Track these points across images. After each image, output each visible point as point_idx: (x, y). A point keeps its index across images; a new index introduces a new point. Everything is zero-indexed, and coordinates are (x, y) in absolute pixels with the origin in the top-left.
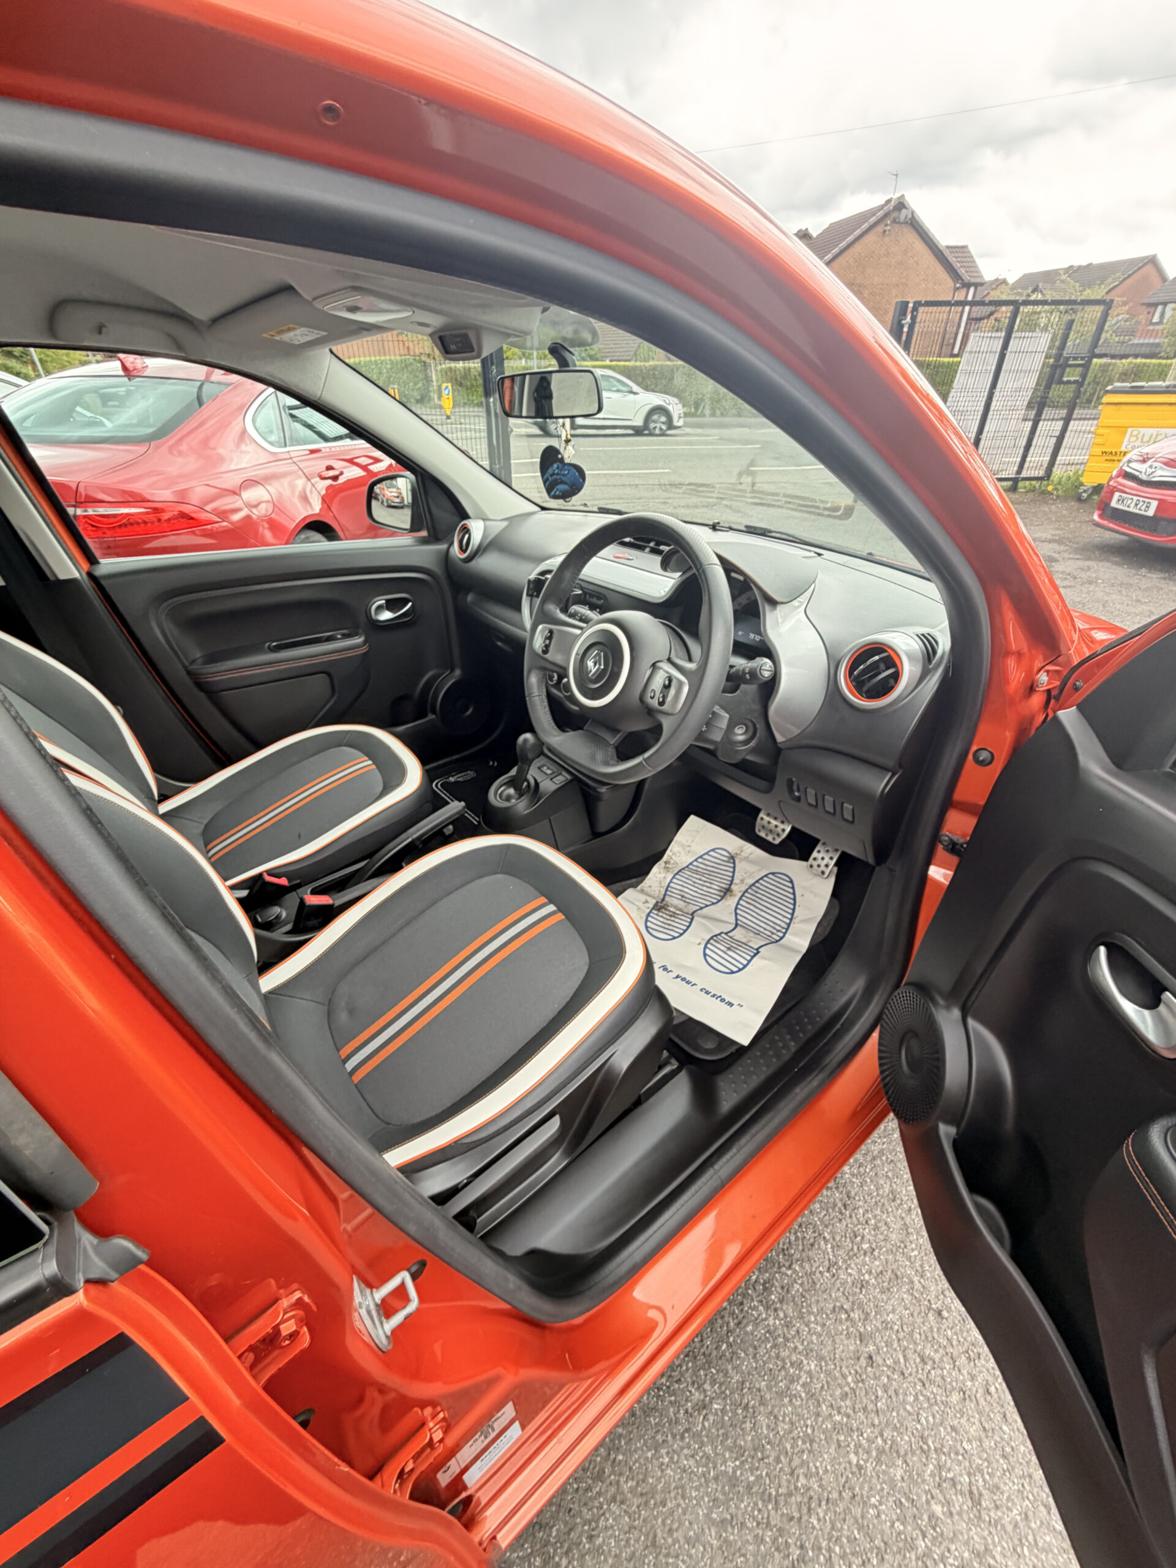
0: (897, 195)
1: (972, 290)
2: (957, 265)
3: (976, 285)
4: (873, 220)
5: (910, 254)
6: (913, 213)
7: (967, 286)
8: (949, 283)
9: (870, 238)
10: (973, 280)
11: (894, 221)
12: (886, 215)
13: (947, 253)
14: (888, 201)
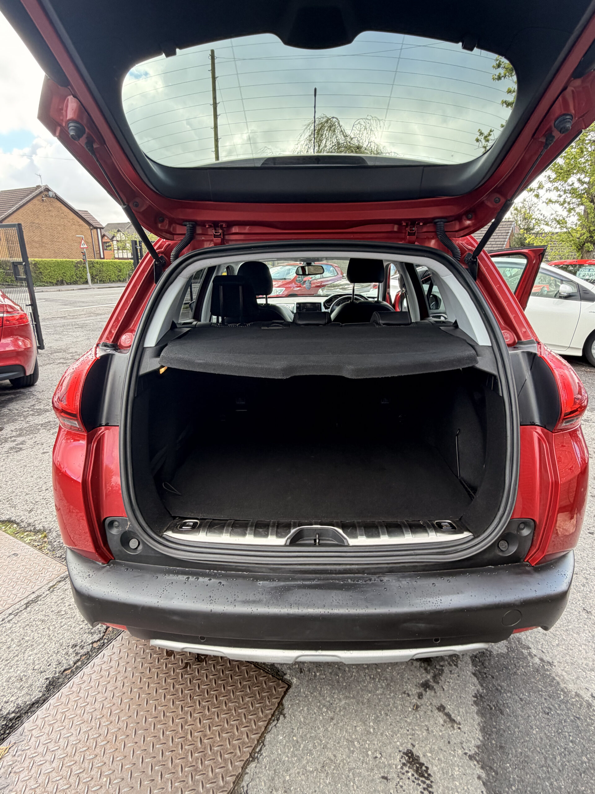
0: (43, 184)
1: (99, 230)
2: (88, 219)
3: (101, 228)
4: (34, 194)
5: (61, 212)
6: (55, 194)
7: (96, 228)
8: (87, 227)
9: (35, 201)
10: (98, 226)
11: (46, 196)
12: (41, 193)
13: (80, 213)
14: (38, 187)
